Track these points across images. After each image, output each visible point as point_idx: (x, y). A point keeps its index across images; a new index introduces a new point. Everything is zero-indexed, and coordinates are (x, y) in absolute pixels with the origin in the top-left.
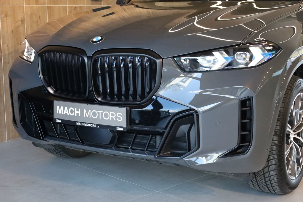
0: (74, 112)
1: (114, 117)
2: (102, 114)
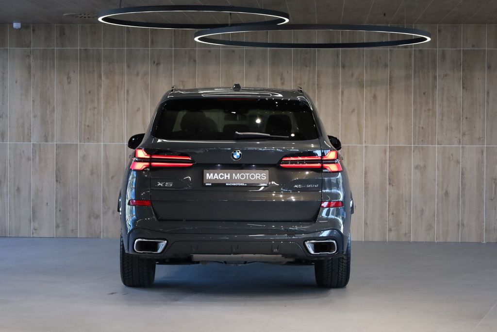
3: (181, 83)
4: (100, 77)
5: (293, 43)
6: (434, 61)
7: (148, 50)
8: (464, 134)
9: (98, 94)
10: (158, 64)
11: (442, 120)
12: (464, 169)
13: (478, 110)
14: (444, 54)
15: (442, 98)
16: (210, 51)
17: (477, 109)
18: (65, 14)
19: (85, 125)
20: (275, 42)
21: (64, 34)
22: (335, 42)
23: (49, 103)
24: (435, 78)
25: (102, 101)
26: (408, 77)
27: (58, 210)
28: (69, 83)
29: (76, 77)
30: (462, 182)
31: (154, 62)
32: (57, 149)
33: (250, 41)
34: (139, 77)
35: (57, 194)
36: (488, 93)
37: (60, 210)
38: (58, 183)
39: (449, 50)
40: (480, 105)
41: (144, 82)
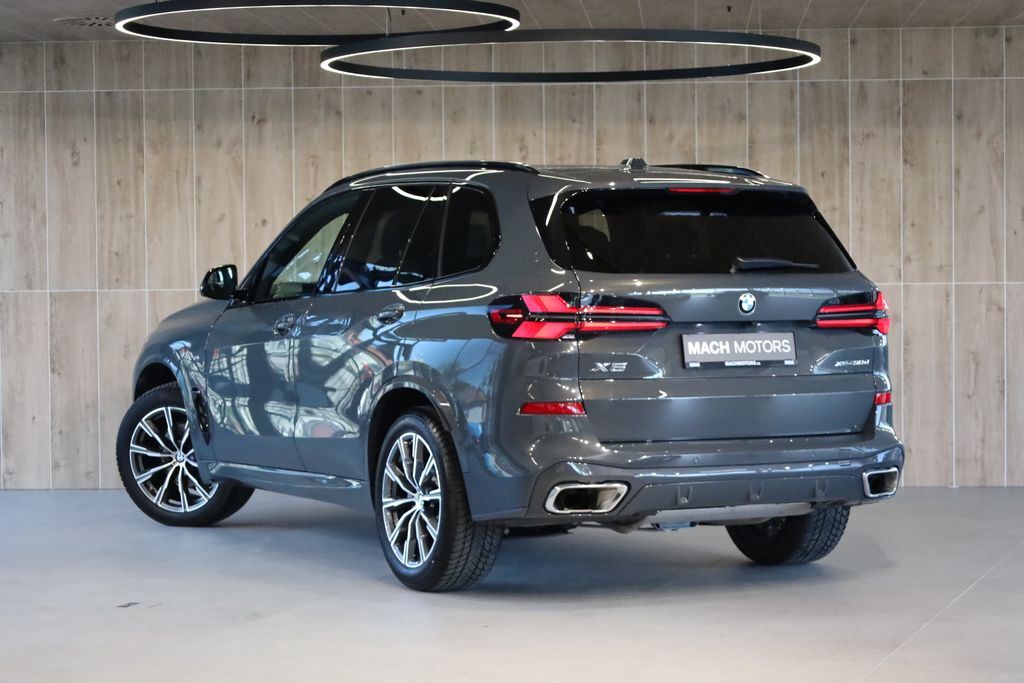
3: (311, 160)
4: (140, 149)
5: (543, 71)
6: (843, 107)
7: (240, 92)
8: (908, 259)
9: (137, 188)
10: (262, 121)
11: (861, 229)
12: (909, 333)
13: (937, 207)
14: (862, 93)
15: (862, 183)
16: (369, 93)
17: (934, 206)
18: (55, 20)
19: (110, 252)
20: (506, 71)
21: (63, 61)
22: (634, 68)
23: (34, 206)
24: (845, 141)
25: (147, 201)
26: (788, 141)
27: (57, 430)
28: (76, 164)
29: (89, 151)
30: (905, 360)
31: (253, 117)
32: (51, 304)
33: (454, 68)
34: (223, 149)
35: (53, 398)
36: (958, 172)
37: (61, 432)
38: (56, 374)
39: (874, 82)
40: (941, 198)
41: (234, 159)
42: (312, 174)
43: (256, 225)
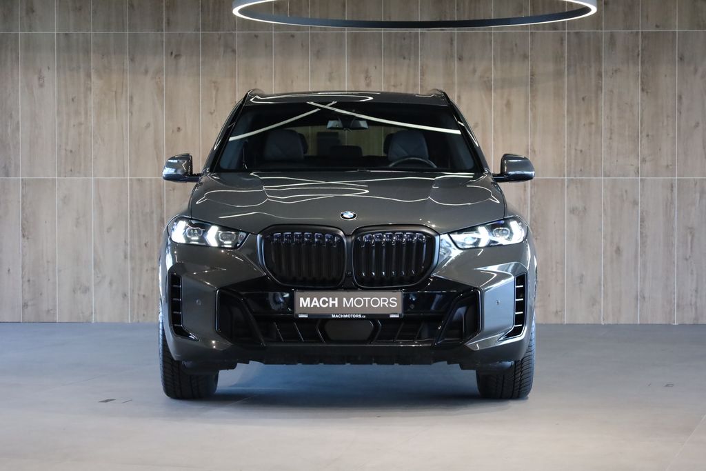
0: (328, 302)
1: (386, 303)
2: (369, 301)
3: (213, 84)
4: (89, 75)
6: (598, 51)
7: (162, 35)
8: (644, 160)
9: (86, 103)
10: (178, 56)
11: (611, 138)
12: (644, 213)
13: (665, 124)
14: (612, 40)
15: (611, 105)
16: (256, 36)
17: (663, 122)
19: (66, 150)
21: (33, 11)
23: (11, 116)
24: (600, 75)
25: (92, 113)
26: (559, 74)
27: (26, 279)
29: (51, 76)
30: (641, 233)
31: (172, 53)
32: (23, 187)
34: (149, 76)
35: (23, 256)
36: (680, 97)
37: (29, 281)
38: (26, 238)
39: (621, 32)
40: (668, 116)
41: (157, 83)
42: (214, 96)
43: (173, 132)
